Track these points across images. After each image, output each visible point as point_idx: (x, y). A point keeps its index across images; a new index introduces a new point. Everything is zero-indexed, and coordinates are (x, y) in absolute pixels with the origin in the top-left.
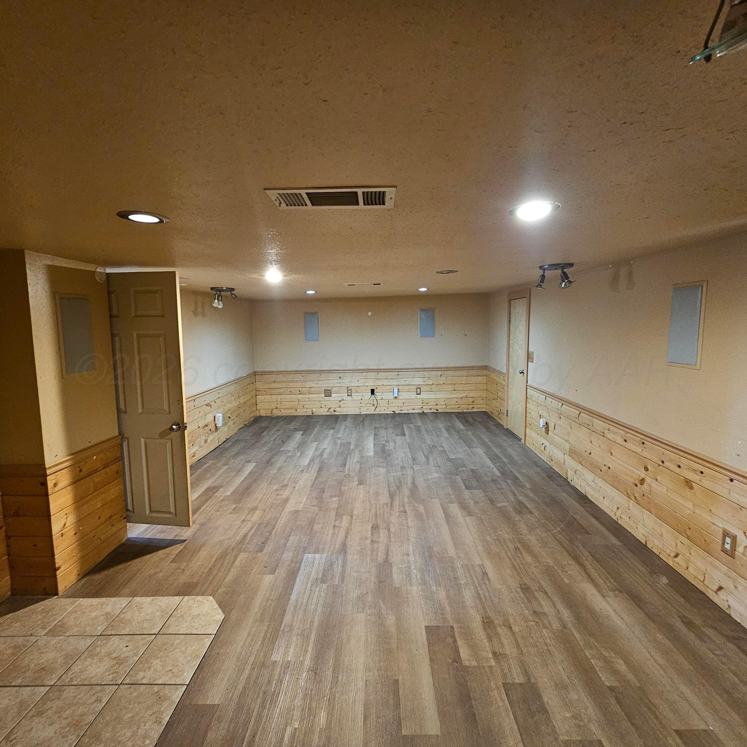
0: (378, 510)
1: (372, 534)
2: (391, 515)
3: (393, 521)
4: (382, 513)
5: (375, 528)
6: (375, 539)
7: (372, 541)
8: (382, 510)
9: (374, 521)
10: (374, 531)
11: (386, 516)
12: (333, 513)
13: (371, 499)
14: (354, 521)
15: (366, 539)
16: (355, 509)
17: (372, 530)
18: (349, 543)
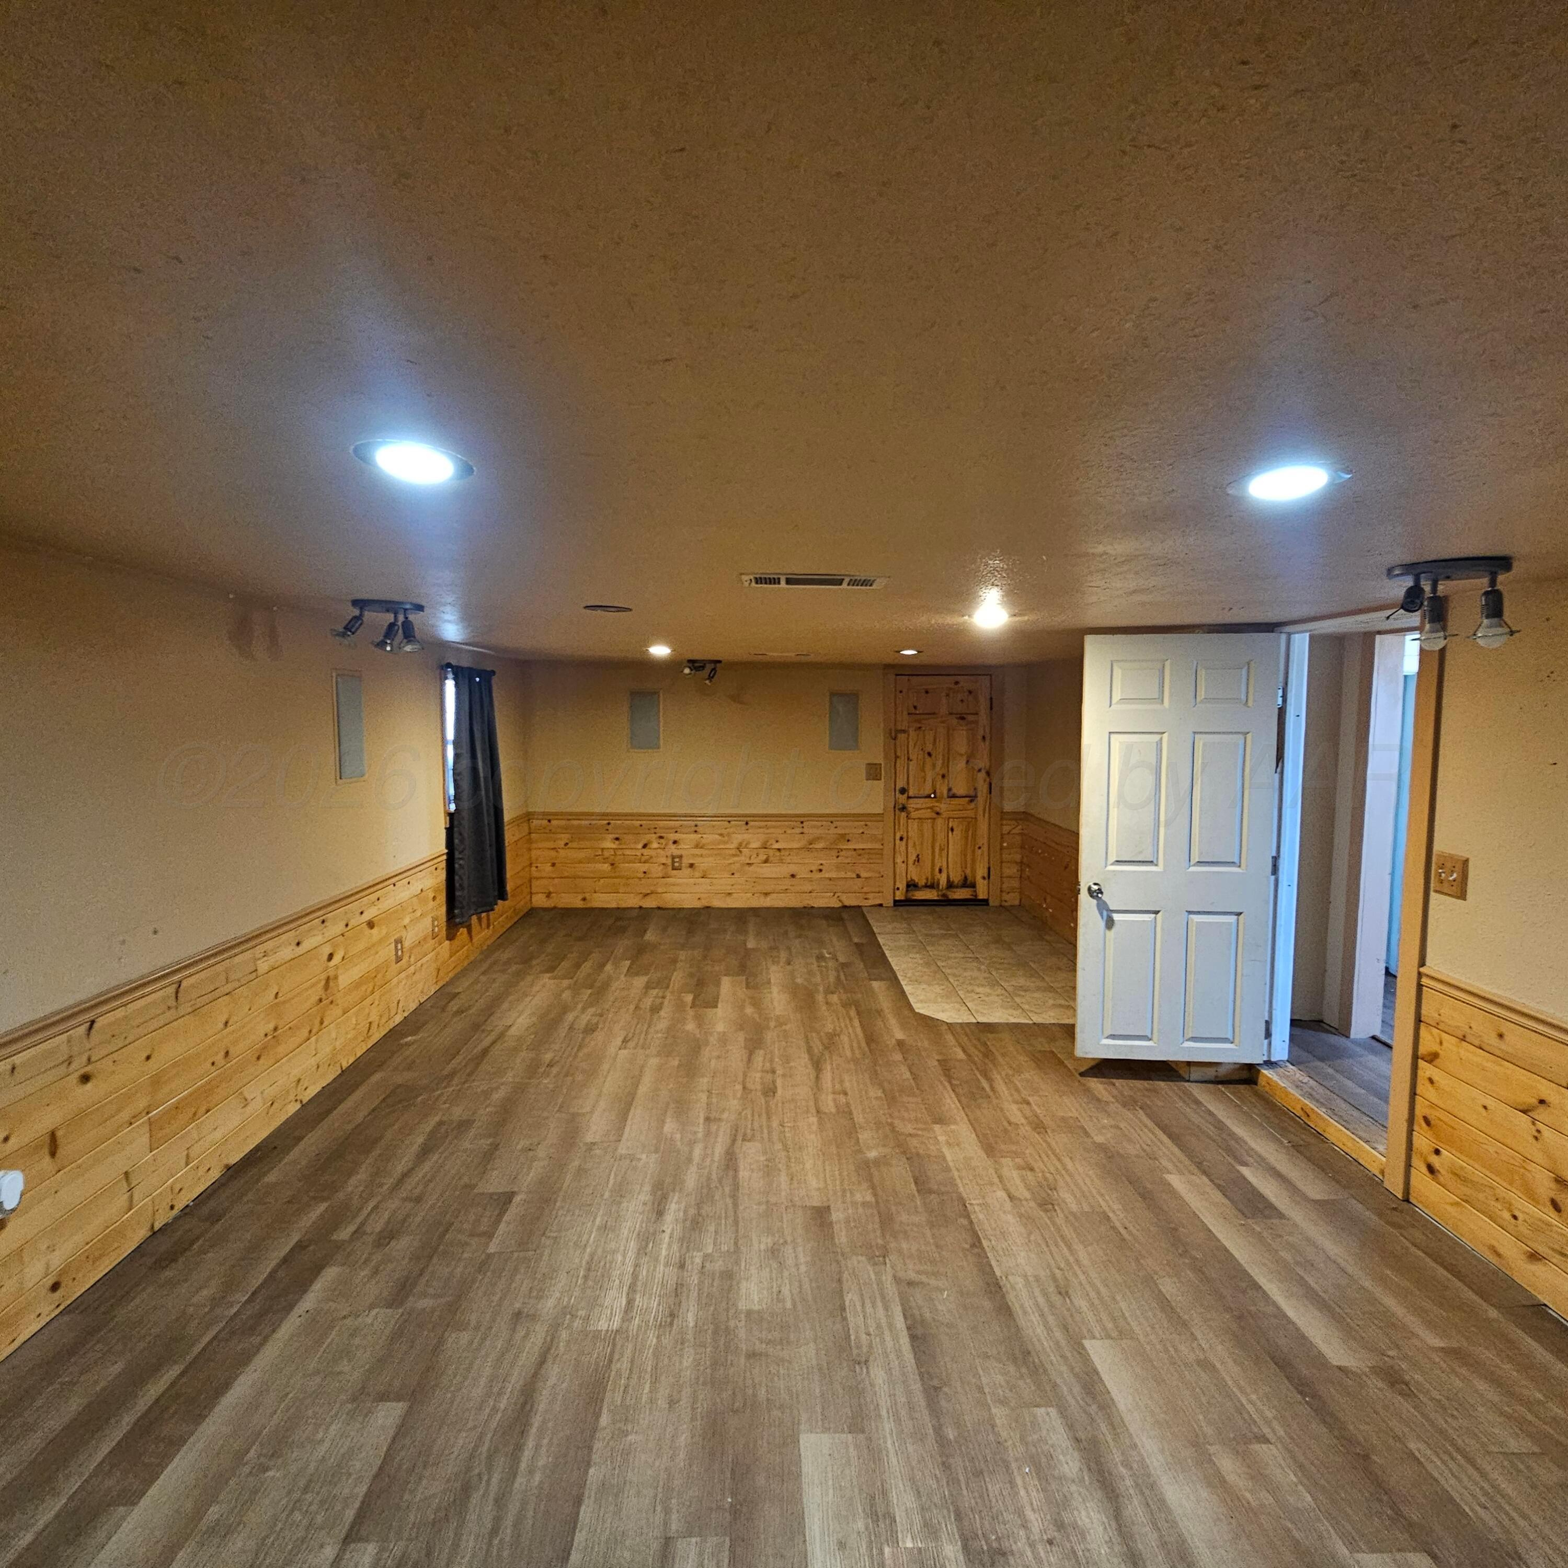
0: (764, 1123)
1: (774, 1082)
2: (740, 1114)
3: (736, 1102)
4: (756, 1117)
5: (770, 1091)
6: (769, 1077)
7: (774, 1072)
8: (756, 1125)
9: (772, 1104)
10: (771, 1086)
11: (749, 1112)
12: (859, 1118)
13: (784, 1154)
14: (812, 1103)
15: (784, 1076)
16: (814, 1128)
17: (776, 1087)
18: (811, 1070)
